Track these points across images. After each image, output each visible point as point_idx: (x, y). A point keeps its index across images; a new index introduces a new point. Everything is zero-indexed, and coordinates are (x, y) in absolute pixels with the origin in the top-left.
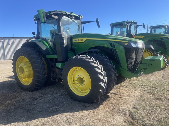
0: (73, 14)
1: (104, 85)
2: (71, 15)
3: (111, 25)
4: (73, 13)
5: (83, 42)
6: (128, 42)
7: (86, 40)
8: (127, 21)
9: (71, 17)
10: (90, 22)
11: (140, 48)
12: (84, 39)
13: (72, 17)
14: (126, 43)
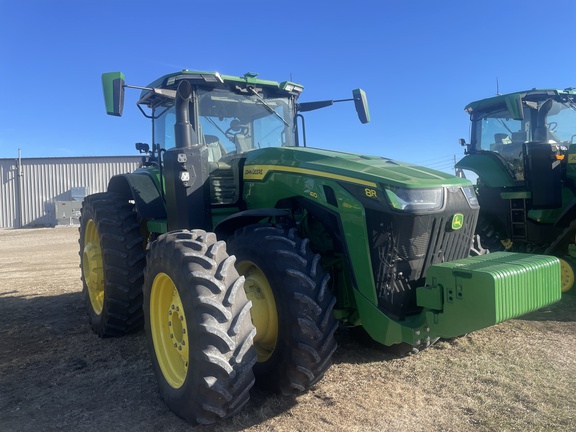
0: (250, 80)
1: (232, 362)
2: (243, 85)
3: (470, 109)
4: (253, 76)
5: (261, 177)
6: (374, 185)
7: (270, 173)
8: (534, 90)
9: (245, 90)
10: (328, 103)
11: (421, 213)
12: (266, 169)
13: (248, 89)
14: (371, 188)
